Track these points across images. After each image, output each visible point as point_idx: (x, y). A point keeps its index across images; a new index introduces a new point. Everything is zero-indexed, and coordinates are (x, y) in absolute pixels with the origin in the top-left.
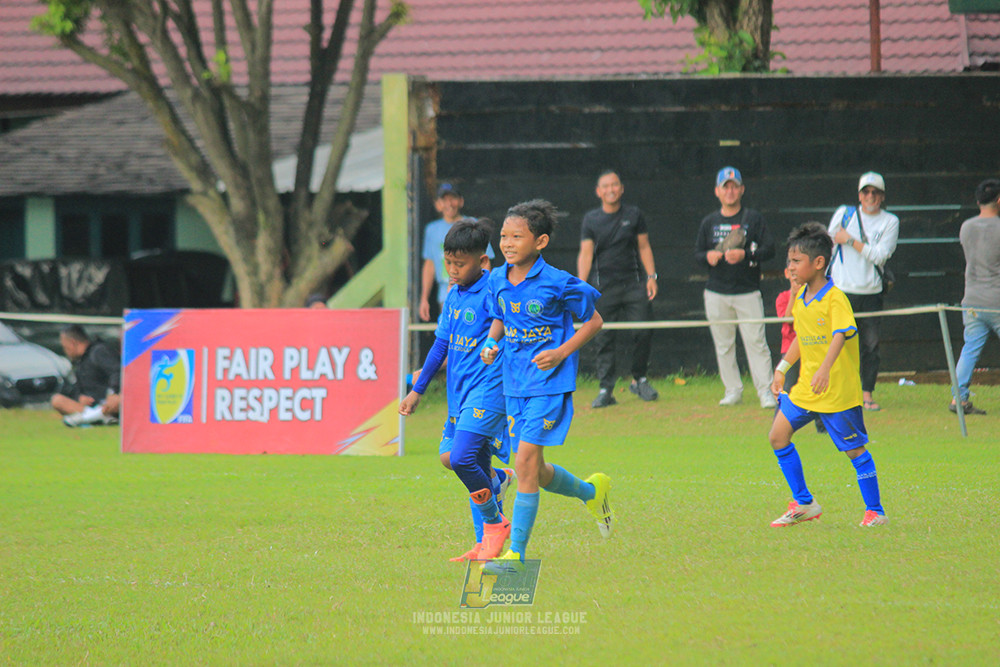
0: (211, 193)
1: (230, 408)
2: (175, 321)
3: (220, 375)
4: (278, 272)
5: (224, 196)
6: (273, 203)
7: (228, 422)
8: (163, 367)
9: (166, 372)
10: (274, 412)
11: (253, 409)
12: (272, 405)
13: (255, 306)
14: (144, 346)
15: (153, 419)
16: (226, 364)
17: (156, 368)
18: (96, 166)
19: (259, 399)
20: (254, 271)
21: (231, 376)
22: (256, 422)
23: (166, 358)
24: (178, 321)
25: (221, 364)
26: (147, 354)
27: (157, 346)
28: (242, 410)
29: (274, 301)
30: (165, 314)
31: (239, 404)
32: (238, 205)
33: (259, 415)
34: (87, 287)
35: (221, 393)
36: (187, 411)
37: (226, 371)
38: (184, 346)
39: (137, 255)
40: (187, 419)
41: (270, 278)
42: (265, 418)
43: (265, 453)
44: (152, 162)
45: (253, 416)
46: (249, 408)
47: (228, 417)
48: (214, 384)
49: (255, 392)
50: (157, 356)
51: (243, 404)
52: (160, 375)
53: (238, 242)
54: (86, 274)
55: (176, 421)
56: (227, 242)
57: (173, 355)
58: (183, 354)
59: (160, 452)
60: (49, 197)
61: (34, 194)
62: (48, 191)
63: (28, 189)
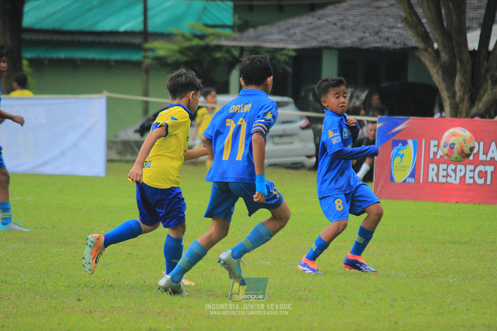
0: (430, 50)
1: (437, 175)
2: (406, 124)
3: (431, 156)
4: (467, 97)
5: (437, 52)
6: (466, 57)
7: (436, 183)
8: (399, 150)
9: (401, 153)
10: (463, 178)
11: (451, 177)
12: (462, 174)
13: (452, 116)
14: (388, 137)
15: (392, 179)
16: (436, 149)
17: (395, 150)
18: (364, 32)
19: (455, 171)
20: (453, 95)
21: (438, 157)
22: (452, 184)
23: (400, 144)
24: (407, 124)
25: (433, 149)
26: (390, 142)
27: (396, 138)
28: (443, 176)
29: (464, 114)
30: (401, 119)
31: (442, 173)
32: (444, 57)
33: (454, 180)
34: (355, 102)
35: (432, 166)
36: (412, 175)
37: (435, 154)
38: (411, 138)
39: (384, 85)
40: (412, 180)
41: (462, 100)
42: (457, 182)
43: (457, 202)
44: (395, 30)
45: (450, 180)
46: (448, 176)
47: (435, 180)
48: (428, 161)
49: (452, 166)
50: (396, 143)
51: (445, 173)
52: (397, 154)
53: (444, 79)
54: (355, 95)
55: (405, 180)
56: (437, 79)
57: (405, 143)
58: (410, 142)
59: (396, 199)
60: (336, 49)
61: (327, 48)
62: (335, 46)
63: (324, 45)
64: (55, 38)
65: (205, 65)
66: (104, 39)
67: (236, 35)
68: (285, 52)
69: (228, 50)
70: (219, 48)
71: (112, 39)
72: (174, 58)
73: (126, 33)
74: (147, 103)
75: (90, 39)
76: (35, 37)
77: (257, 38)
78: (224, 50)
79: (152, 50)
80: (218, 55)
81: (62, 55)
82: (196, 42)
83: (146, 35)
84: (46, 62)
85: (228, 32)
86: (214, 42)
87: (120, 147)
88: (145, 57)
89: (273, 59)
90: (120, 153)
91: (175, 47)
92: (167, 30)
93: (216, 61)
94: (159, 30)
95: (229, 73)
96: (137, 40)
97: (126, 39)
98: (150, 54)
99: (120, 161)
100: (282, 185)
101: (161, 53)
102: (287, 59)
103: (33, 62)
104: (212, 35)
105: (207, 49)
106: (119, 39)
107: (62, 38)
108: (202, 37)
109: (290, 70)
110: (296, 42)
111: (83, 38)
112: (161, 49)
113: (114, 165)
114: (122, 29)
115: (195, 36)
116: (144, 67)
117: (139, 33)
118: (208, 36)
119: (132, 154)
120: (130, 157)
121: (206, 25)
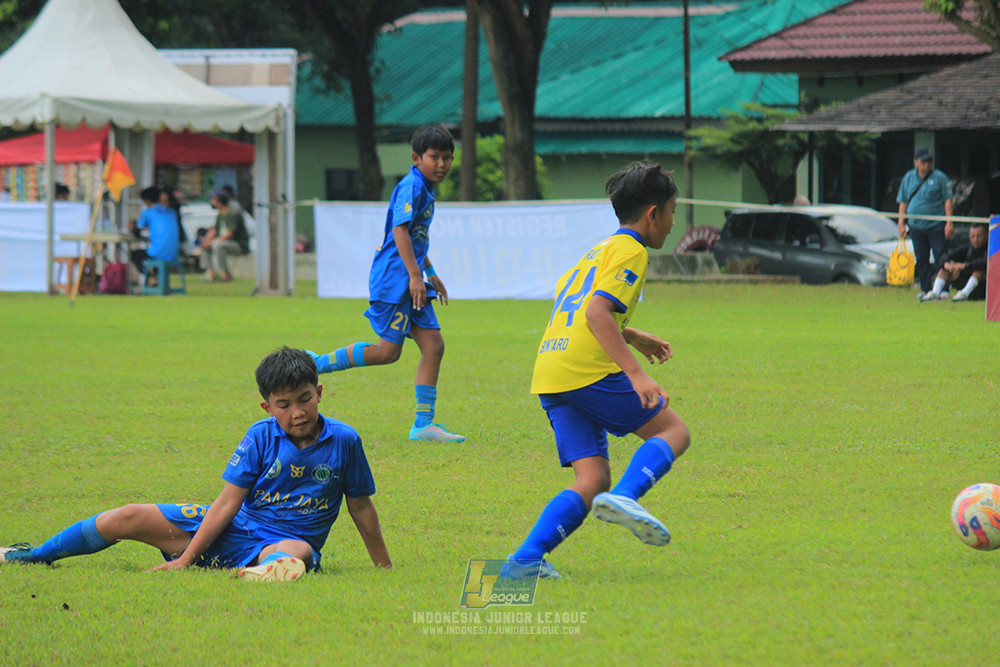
18: (967, 108)
34: (959, 197)
39: (993, 174)
54: (957, 188)
60: (931, 131)
61: (920, 130)
62: (931, 127)
63: (917, 126)
64: (574, 127)
65: (764, 156)
66: (635, 127)
67: (804, 116)
68: (866, 135)
69: (795, 135)
70: (782, 133)
71: (645, 127)
72: (725, 148)
73: (663, 119)
74: (691, 206)
75: (617, 127)
76: (550, 127)
77: (830, 119)
78: (788, 136)
79: (697, 138)
80: (781, 142)
81: (584, 148)
82: (753, 126)
83: (688, 120)
84: (564, 159)
85: (793, 112)
86: (775, 126)
87: (659, 264)
88: (688, 148)
89: (851, 144)
90: (659, 271)
91: (726, 134)
92: (714, 114)
93: (779, 151)
94: (705, 113)
95: (795, 166)
96: (677, 127)
97: (663, 127)
98: (694, 144)
99: (660, 280)
100: (869, 307)
101: (708, 141)
102: (869, 143)
103: (546, 158)
104: (772, 116)
105: (766, 135)
106: (654, 127)
107: (583, 127)
108: (760, 120)
109: (873, 157)
110: (881, 123)
111: (609, 127)
112: (709, 136)
113: (652, 286)
114: (658, 113)
115: (751, 119)
116: (686, 160)
117: (680, 118)
118: (768, 118)
119: (674, 272)
120: (671, 276)
121: (764, 105)
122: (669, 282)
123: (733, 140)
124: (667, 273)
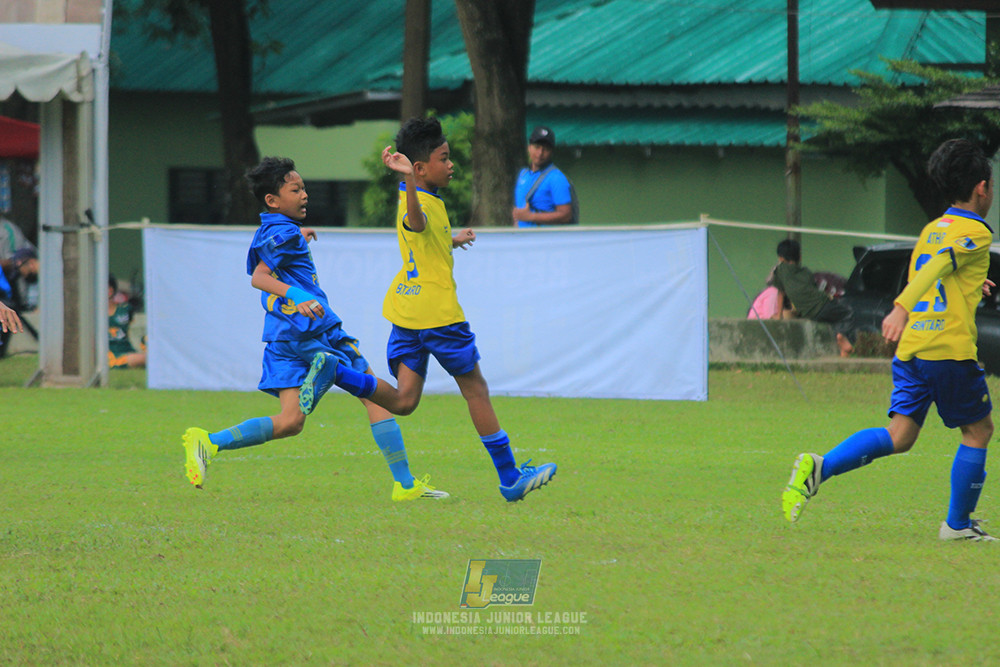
64: (597, 101)
66: (702, 101)
69: (980, 116)
70: (955, 113)
71: (719, 101)
72: (857, 136)
73: (750, 86)
75: (671, 101)
76: (553, 100)
78: (967, 117)
79: (808, 120)
80: (955, 127)
81: (612, 136)
82: (908, 98)
83: (793, 87)
85: (976, 77)
86: (944, 101)
87: (737, 335)
88: (793, 137)
90: (737, 350)
91: (857, 114)
92: (837, 80)
94: (820, 78)
96: (774, 103)
97: (750, 101)
98: (804, 130)
99: (739, 365)
101: (829, 126)
104: (939, 84)
105: (927, 114)
106: (734, 101)
107: (612, 101)
108: (919, 90)
111: (657, 101)
112: (828, 116)
113: (726, 375)
114: (741, 78)
115: (904, 88)
116: (791, 157)
117: (781, 85)
118: (932, 88)
119: (764, 351)
120: (758, 358)
121: (925, 64)
122: (755, 368)
123: (868, 124)
124: (751, 351)
